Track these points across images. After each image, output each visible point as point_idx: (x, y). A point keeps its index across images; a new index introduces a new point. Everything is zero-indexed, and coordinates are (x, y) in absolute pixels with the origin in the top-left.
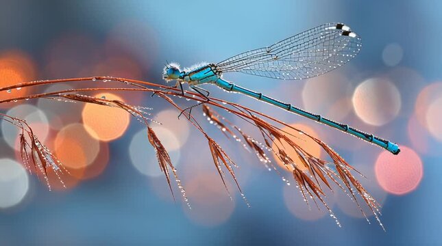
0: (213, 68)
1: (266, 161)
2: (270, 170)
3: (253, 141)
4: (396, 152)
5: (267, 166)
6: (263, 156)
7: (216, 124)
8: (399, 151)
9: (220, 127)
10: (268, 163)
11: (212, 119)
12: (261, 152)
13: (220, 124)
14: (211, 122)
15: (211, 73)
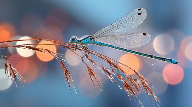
0: (90, 38)
1: (111, 78)
2: (113, 82)
3: (106, 69)
4: (176, 63)
5: (112, 81)
6: (110, 76)
7: (90, 61)
8: (177, 62)
9: (92, 63)
10: (112, 79)
11: (89, 59)
12: (109, 74)
13: (92, 61)
14: (88, 60)
15: (89, 40)
